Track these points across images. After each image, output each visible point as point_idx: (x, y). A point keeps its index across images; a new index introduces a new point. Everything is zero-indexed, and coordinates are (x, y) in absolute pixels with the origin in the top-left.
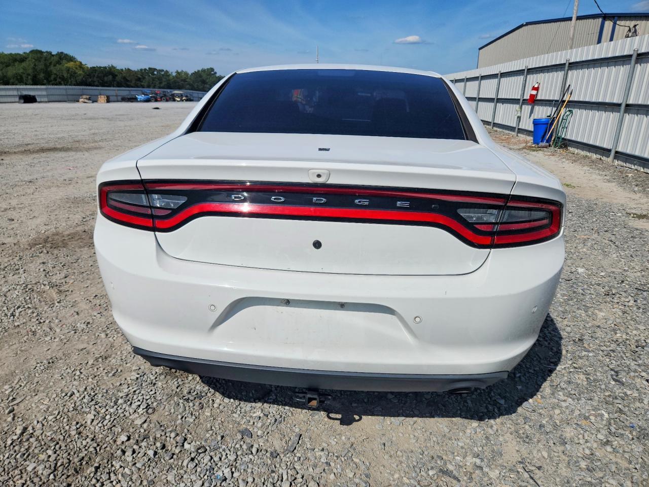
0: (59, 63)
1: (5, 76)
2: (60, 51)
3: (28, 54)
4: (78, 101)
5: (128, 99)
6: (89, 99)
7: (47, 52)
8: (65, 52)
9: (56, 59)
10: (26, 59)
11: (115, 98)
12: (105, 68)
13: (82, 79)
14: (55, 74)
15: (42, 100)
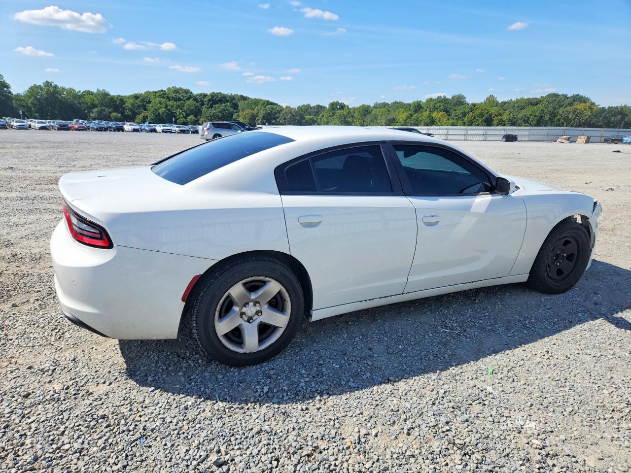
0: (571, 104)
1: (514, 118)
2: (575, 94)
3: (545, 98)
4: (556, 141)
5: (612, 140)
6: (568, 139)
7: (563, 95)
8: (581, 94)
9: (569, 101)
10: (541, 102)
11: (598, 139)
12: (617, 108)
13: (586, 119)
14: (561, 115)
15: (523, 139)
